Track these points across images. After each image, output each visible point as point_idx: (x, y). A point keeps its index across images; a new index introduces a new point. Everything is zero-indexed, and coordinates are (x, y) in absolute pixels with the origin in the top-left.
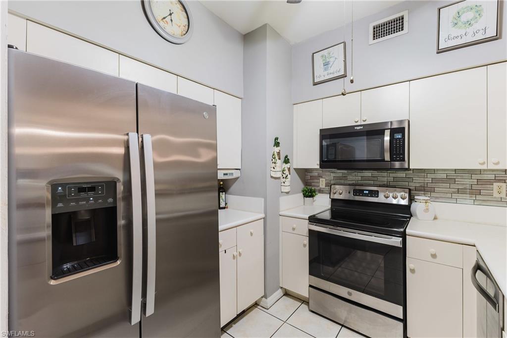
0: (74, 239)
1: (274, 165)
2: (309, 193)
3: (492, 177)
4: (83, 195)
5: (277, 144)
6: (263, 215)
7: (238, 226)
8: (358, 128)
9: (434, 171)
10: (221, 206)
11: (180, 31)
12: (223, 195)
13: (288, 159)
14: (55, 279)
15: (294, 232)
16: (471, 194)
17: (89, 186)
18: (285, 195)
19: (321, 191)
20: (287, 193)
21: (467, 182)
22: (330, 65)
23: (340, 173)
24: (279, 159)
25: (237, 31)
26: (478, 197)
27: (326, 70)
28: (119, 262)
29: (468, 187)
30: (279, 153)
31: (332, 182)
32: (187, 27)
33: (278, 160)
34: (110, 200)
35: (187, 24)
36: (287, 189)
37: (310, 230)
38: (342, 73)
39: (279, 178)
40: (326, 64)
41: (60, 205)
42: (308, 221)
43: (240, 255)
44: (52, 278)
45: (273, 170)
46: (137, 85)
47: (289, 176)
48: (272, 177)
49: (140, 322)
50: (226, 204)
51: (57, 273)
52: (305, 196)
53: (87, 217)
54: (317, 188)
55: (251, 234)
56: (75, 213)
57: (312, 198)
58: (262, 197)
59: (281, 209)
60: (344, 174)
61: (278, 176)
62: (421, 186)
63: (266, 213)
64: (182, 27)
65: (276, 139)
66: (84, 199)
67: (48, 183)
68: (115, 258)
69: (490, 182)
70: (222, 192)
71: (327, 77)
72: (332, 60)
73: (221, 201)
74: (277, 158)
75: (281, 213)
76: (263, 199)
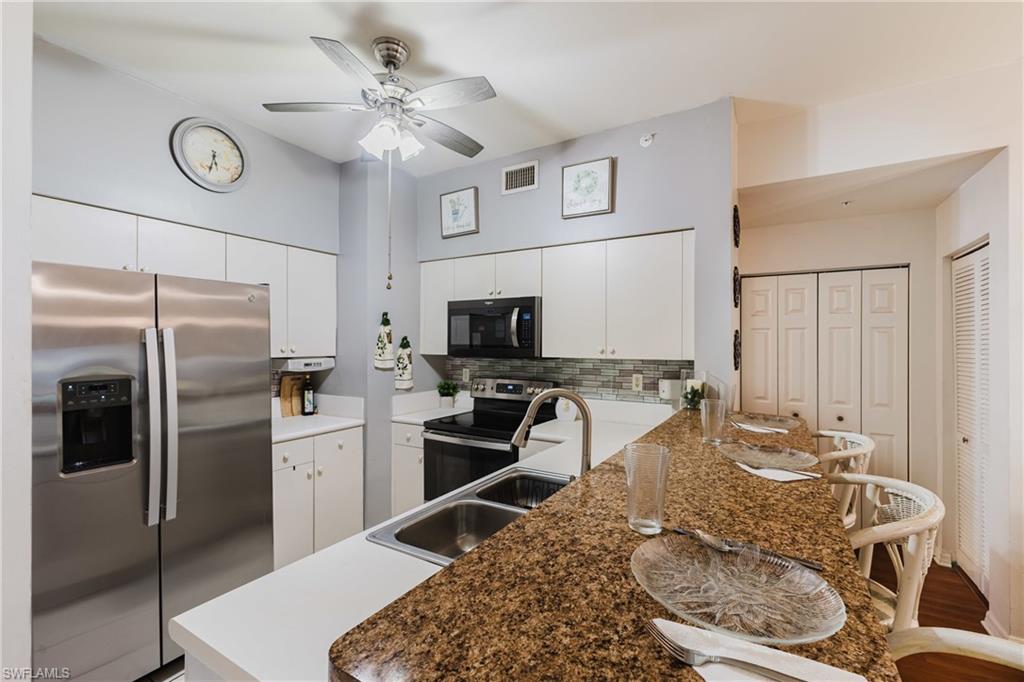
0: (84, 439)
1: (380, 351)
2: (448, 390)
3: (631, 367)
4: (94, 393)
5: (386, 322)
6: (362, 422)
7: (317, 435)
8: (488, 303)
9: (581, 361)
10: (307, 411)
11: (230, 176)
12: (309, 395)
13: (408, 342)
14: (65, 473)
15: (409, 444)
16: (614, 387)
17: (101, 384)
18: (401, 394)
19: (464, 387)
20: (408, 390)
21: (611, 373)
22: (460, 214)
23: (485, 362)
24: (390, 342)
25: (329, 161)
26: (621, 392)
27: (455, 220)
28: (135, 461)
29: (611, 379)
30: (389, 335)
31: (478, 374)
32: (240, 169)
33: (387, 344)
34: (124, 398)
35: (240, 164)
36: (406, 385)
37: (426, 440)
38: (473, 227)
39: (392, 369)
40: (455, 213)
41: (71, 403)
42: (423, 428)
43: (320, 473)
44: (63, 472)
45: (379, 357)
46: (156, 276)
47: (409, 366)
48: (376, 368)
49: (159, 525)
50: (315, 407)
51: (68, 468)
52: (443, 395)
53: (98, 415)
54: (460, 383)
55: (341, 447)
56: (84, 411)
57: (450, 398)
58: (360, 396)
59: (394, 413)
60: (491, 362)
61: (388, 366)
62: (570, 379)
63: (366, 419)
64: (233, 170)
65: (385, 314)
66: (94, 397)
67: (59, 382)
68: (130, 458)
69: (629, 373)
70: (308, 390)
71: (456, 231)
72: (461, 208)
73: (306, 403)
74: (386, 341)
75: (395, 418)
76: (362, 400)
